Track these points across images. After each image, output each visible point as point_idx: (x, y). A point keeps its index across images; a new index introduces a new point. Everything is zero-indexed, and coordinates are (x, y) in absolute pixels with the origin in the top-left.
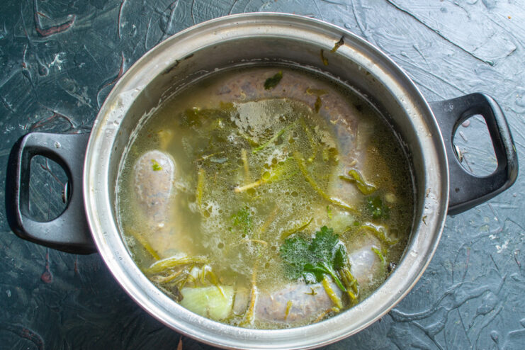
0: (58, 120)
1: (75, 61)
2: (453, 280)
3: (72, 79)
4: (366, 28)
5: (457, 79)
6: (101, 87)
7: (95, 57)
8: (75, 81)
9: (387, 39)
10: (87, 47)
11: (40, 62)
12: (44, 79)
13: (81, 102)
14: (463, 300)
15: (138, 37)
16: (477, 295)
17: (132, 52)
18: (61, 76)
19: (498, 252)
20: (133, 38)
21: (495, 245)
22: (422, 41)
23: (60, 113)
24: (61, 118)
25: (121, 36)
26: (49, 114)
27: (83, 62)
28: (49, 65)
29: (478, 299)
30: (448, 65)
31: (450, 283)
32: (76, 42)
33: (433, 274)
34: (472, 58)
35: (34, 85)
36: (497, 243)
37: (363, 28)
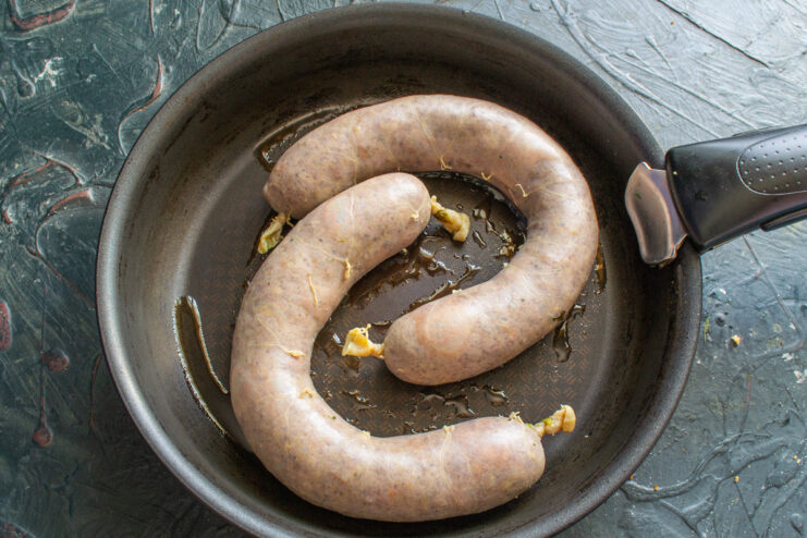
0: (52, 171)
1: (78, 72)
2: (724, 428)
3: (76, 103)
4: (566, 10)
5: (721, 94)
6: (125, 114)
7: (113, 64)
8: (81, 106)
9: (602, 28)
10: (100, 49)
11: (19, 73)
12: (28, 102)
13: (92, 141)
14: (743, 463)
15: (183, 30)
16: (766, 453)
17: (175, 56)
18: (56, 99)
19: (798, 382)
20: (177, 32)
21: (792, 371)
22: (660, 31)
23: (56, 160)
24: (58, 168)
25: (155, 28)
26: (39, 161)
27: (93, 72)
28: (36, 80)
29: (768, 461)
30: (706, 71)
31: (720, 435)
32: (79, 40)
33: (692, 421)
34: (745, 58)
35: (11, 112)
36: (797, 367)
37: (561, 10)
